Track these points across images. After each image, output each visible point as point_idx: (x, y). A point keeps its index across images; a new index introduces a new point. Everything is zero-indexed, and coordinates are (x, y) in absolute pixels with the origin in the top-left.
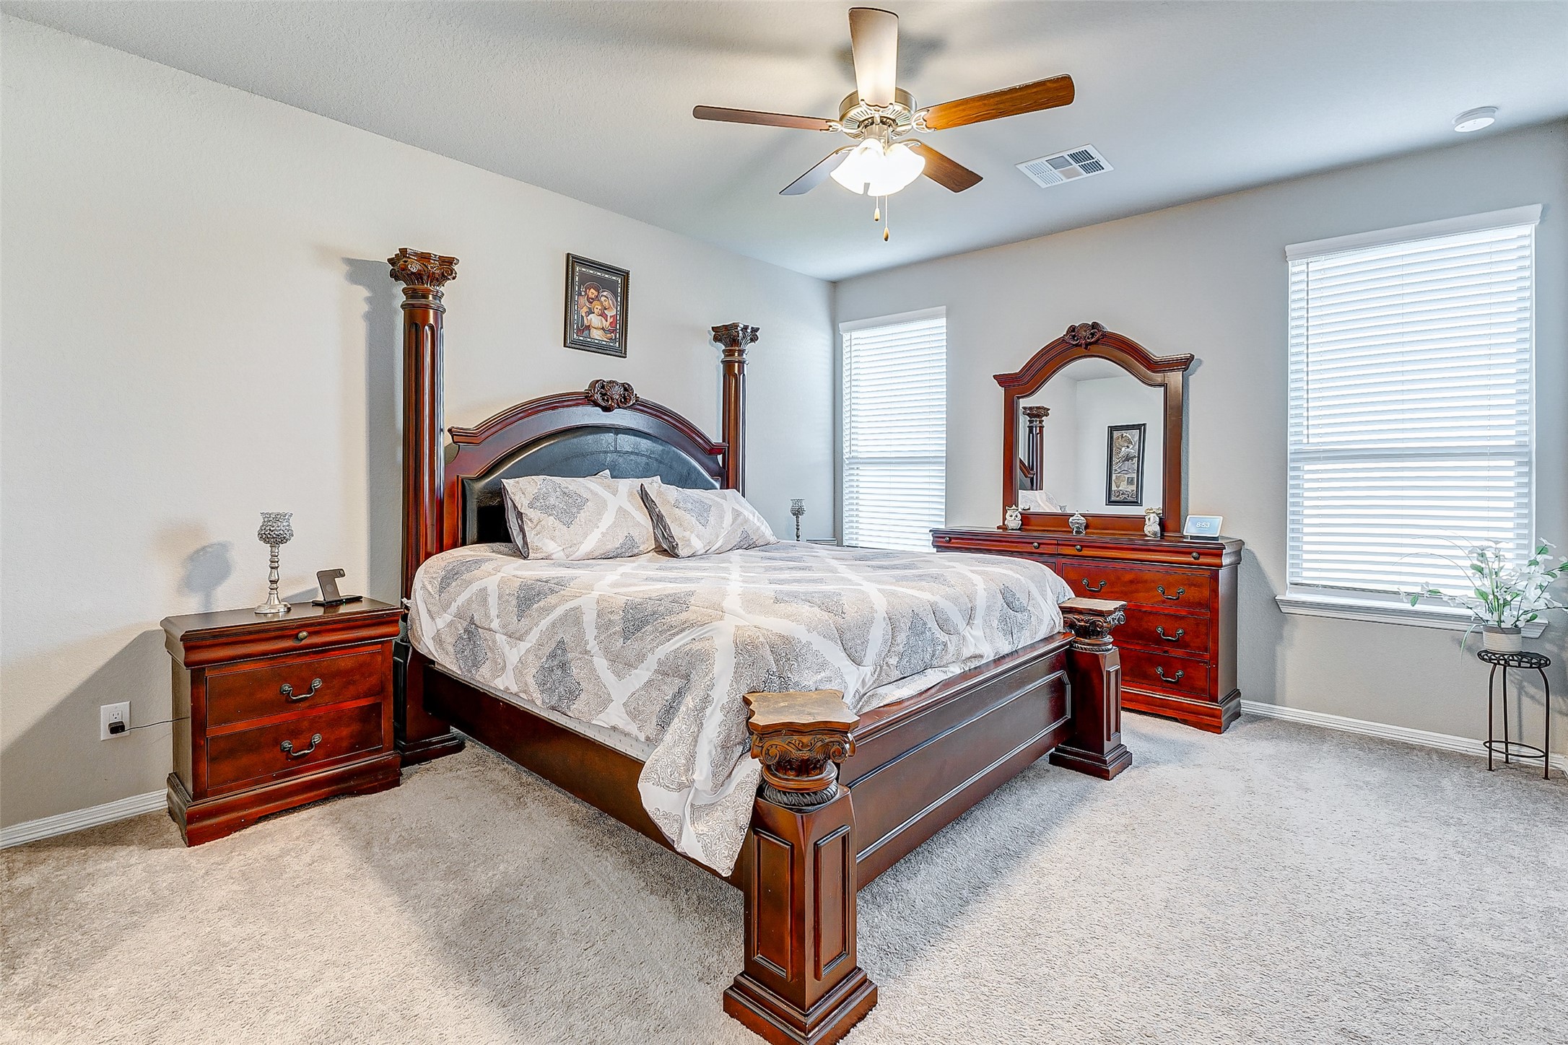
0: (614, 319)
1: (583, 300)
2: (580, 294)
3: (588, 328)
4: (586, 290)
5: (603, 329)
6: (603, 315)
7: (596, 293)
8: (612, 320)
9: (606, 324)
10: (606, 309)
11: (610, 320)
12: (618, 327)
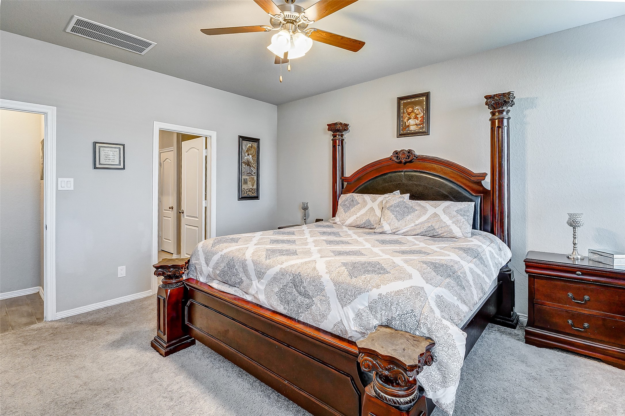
0: (422, 118)
1: (406, 115)
2: (404, 113)
3: (408, 126)
4: (407, 110)
5: (416, 124)
6: (416, 118)
7: (412, 109)
8: (421, 118)
9: (418, 122)
10: (417, 115)
11: (420, 119)
12: (424, 121)
